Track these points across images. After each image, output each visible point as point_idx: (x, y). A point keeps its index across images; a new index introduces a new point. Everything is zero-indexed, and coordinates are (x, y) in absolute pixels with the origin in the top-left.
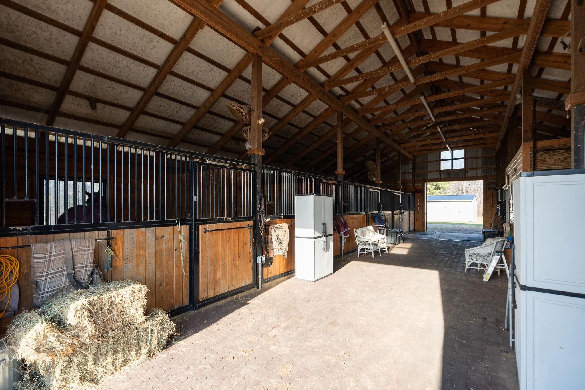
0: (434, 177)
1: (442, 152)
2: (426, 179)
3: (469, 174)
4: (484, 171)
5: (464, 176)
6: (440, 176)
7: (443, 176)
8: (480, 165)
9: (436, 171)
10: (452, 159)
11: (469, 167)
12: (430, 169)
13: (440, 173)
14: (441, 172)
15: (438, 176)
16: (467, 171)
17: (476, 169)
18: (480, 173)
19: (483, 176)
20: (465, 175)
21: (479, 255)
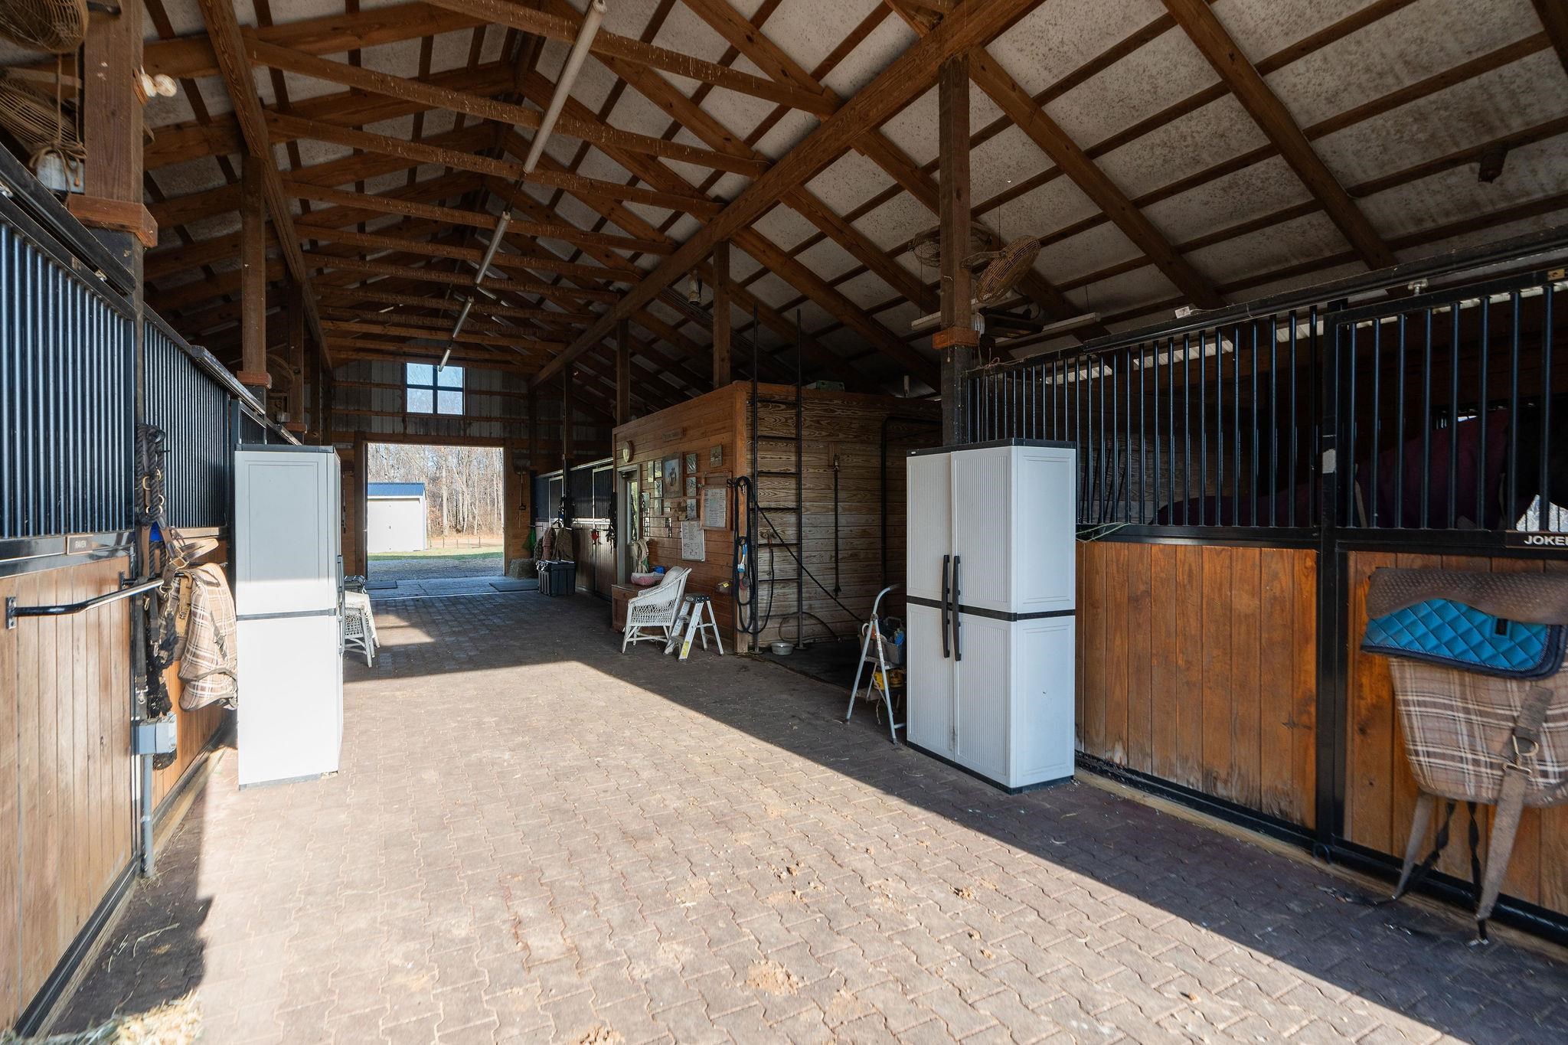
0: (388, 430)
1: (409, 365)
2: (364, 432)
3: (474, 430)
4: (505, 428)
5: (462, 433)
6: (405, 428)
7: (410, 430)
8: (496, 412)
9: (392, 414)
10: (435, 388)
11: (474, 413)
12: (376, 407)
13: (404, 421)
14: (405, 416)
15: (399, 429)
16: (470, 424)
17: (489, 419)
18: (497, 430)
19: (504, 439)
20: (465, 431)
21: (653, 608)
